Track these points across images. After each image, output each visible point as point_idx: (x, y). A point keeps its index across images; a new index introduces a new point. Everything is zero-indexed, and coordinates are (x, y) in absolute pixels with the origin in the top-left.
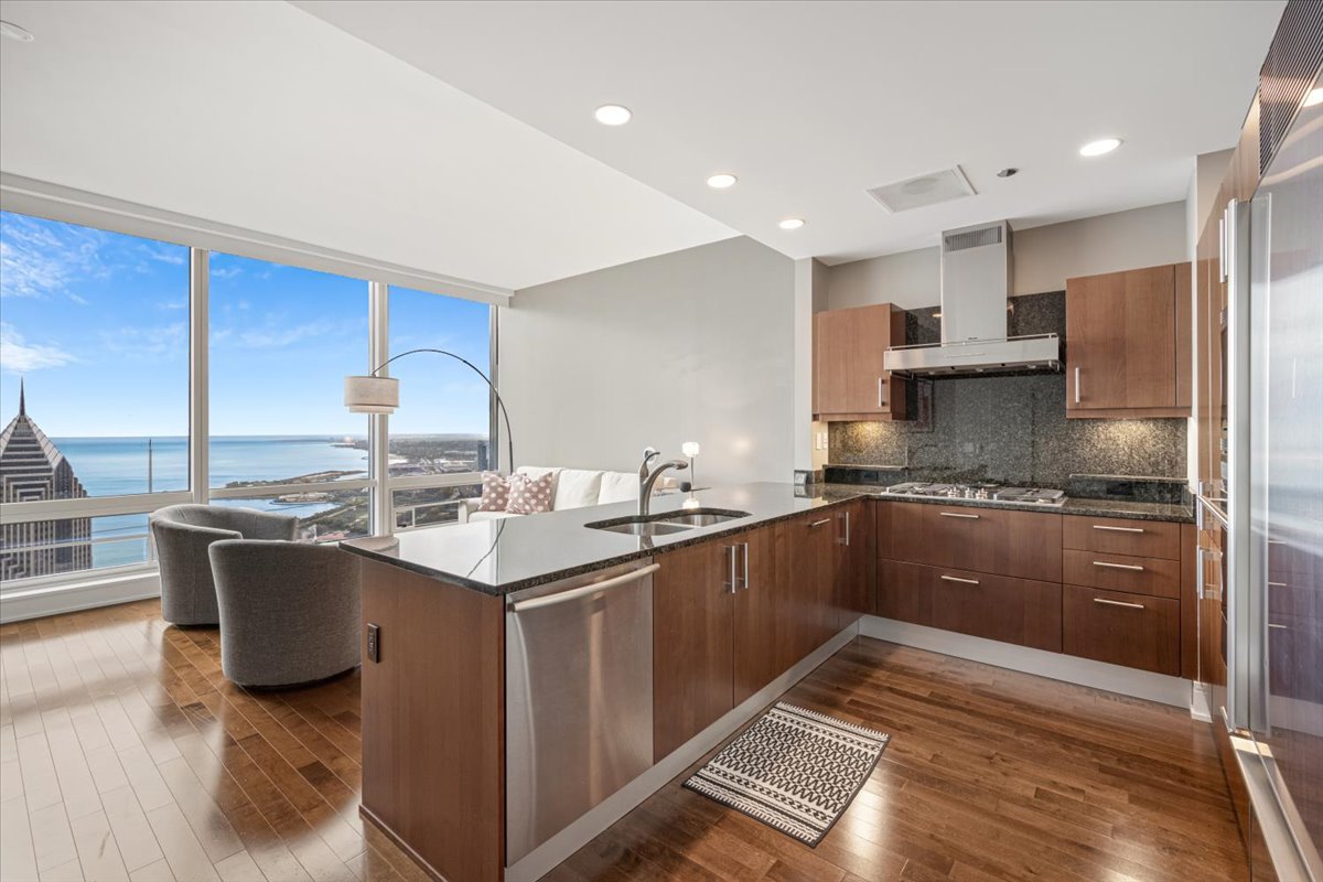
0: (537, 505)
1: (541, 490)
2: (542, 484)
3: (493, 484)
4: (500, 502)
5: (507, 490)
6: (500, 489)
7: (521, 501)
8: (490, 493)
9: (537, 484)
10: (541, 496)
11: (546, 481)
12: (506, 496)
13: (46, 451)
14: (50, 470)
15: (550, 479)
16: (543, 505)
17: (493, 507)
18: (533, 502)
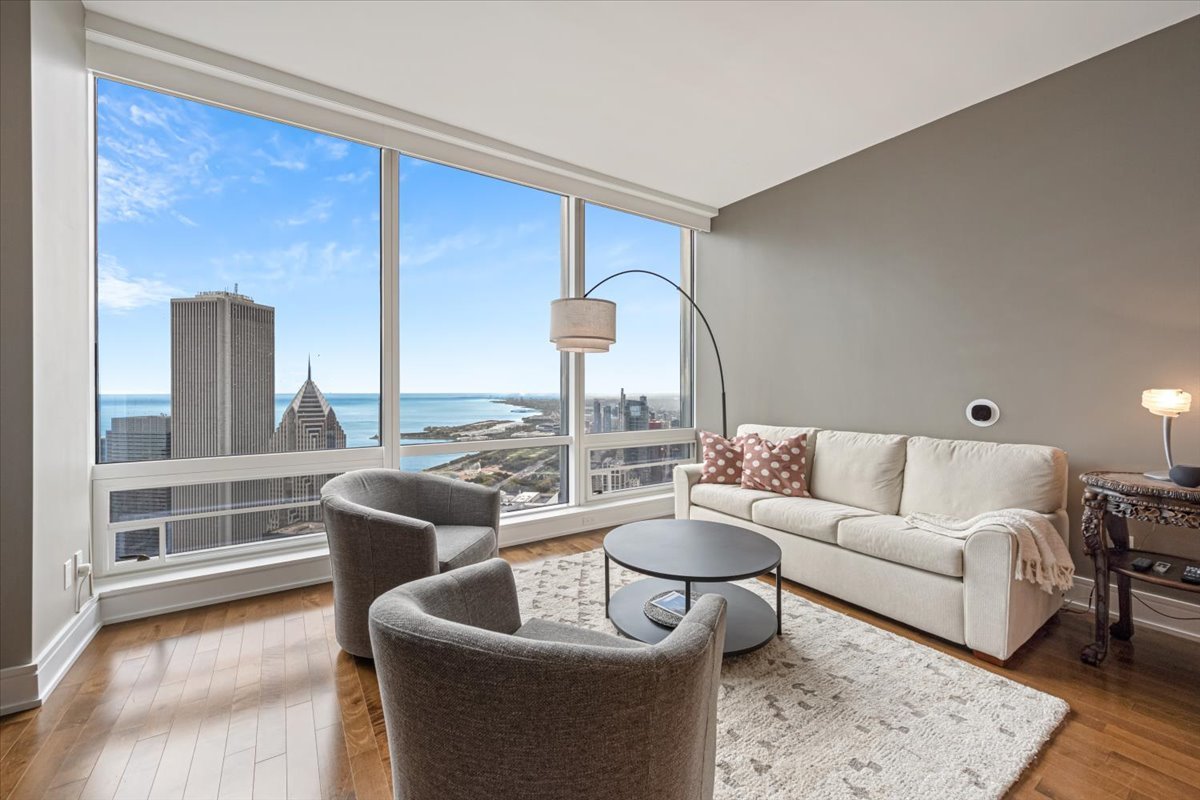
0: (791, 480)
1: (795, 459)
2: (795, 451)
3: (719, 447)
4: (731, 471)
5: (740, 456)
6: (729, 455)
7: (765, 472)
8: (716, 459)
9: (786, 449)
10: (795, 468)
11: (799, 446)
12: (738, 464)
13: (322, 404)
14: (324, 416)
15: (804, 443)
16: (798, 479)
17: (721, 479)
18: (785, 475)
